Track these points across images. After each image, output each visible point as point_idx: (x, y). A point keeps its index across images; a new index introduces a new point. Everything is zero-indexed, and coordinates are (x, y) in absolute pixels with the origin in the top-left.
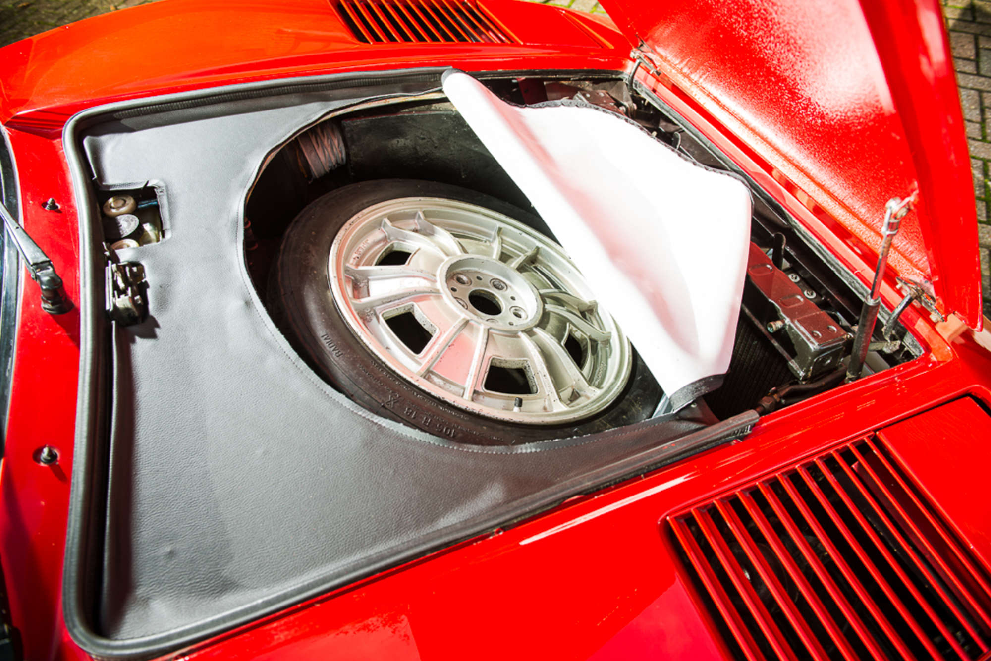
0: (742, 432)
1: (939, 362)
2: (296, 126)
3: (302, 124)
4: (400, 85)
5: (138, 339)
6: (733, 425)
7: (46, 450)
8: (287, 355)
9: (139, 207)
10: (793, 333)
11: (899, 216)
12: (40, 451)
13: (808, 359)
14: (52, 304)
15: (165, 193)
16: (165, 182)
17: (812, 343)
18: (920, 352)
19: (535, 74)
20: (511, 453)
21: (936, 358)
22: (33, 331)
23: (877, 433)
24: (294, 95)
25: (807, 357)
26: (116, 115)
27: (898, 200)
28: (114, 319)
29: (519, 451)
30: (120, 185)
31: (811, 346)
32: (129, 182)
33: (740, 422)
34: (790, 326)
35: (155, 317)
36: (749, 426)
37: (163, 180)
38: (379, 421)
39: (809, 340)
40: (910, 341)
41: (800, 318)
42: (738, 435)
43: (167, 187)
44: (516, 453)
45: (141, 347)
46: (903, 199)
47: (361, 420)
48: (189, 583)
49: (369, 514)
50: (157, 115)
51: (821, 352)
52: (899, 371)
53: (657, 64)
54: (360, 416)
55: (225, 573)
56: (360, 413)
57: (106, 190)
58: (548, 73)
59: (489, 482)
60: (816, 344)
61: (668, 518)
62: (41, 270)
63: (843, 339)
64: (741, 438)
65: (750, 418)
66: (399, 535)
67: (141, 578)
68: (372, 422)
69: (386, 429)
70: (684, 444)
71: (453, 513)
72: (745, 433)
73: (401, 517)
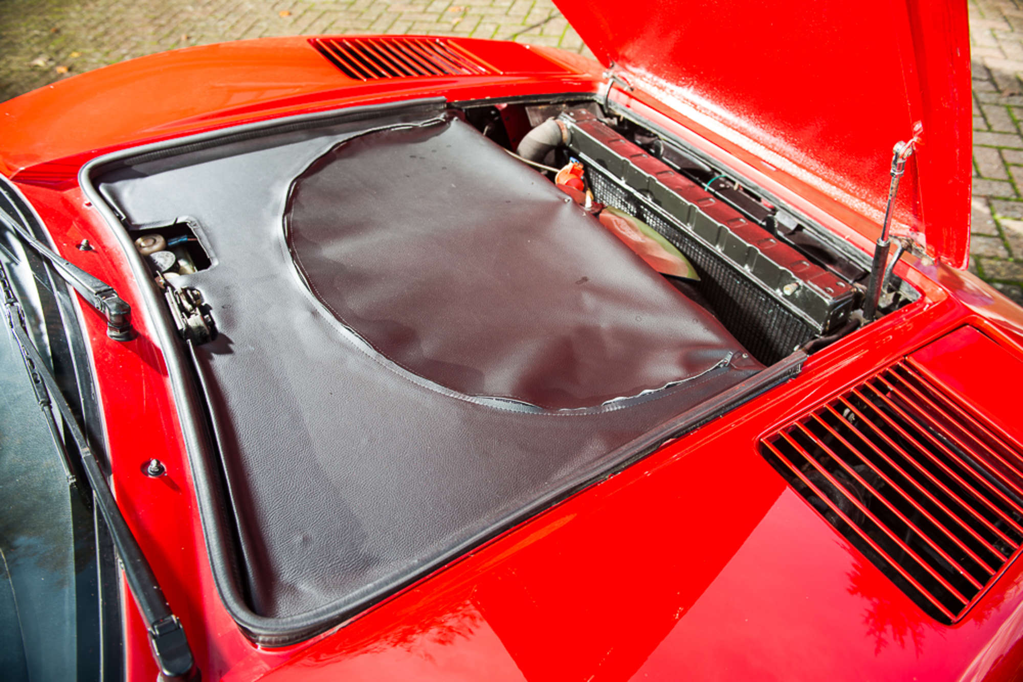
0: (795, 371)
1: (934, 303)
2: (311, 158)
3: (315, 156)
4: (399, 116)
5: (214, 355)
6: (787, 364)
7: (154, 463)
8: (366, 354)
9: (170, 244)
10: (808, 293)
11: (905, 157)
12: (149, 463)
13: (825, 314)
14: (121, 332)
15: (199, 226)
16: (196, 218)
17: (827, 298)
18: (917, 296)
19: (518, 99)
20: (601, 413)
21: (931, 299)
22: (107, 357)
23: (906, 358)
24: (299, 132)
25: (824, 312)
26: (126, 162)
27: (903, 143)
28: (188, 338)
29: (607, 410)
30: (150, 224)
31: (826, 301)
32: (157, 220)
33: (792, 361)
34: (804, 287)
35: (226, 334)
36: (800, 366)
37: (192, 215)
38: (472, 400)
39: (823, 295)
40: (906, 288)
41: (812, 279)
42: (791, 374)
43: (199, 221)
44: (605, 413)
45: (219, 362)
46: (906, 142)
47: (454, 401)
48: (330, 565)
49: (486, 480)
50: (168, 159)
51: (835, 305)
52: (905, 313)
53: (630, 81)
54: (452, 397)
55: (364, 549)
56: (452, 395)
57: (136, 229)
58: (530, 98)
59: (589, 438)
60: (831, 298)
61: (762, 440)
62: (106, 298)
63: (851, 293)
64: (794, 376)
65: (800, 357)
66: (520, 494)
67: (281, 567)
68: (465, 401)
69: (481, 406)
70: (751, 384)
71: (564, 469)
72: (797, 373)
73: (517, 479)
